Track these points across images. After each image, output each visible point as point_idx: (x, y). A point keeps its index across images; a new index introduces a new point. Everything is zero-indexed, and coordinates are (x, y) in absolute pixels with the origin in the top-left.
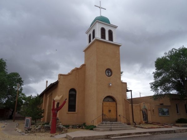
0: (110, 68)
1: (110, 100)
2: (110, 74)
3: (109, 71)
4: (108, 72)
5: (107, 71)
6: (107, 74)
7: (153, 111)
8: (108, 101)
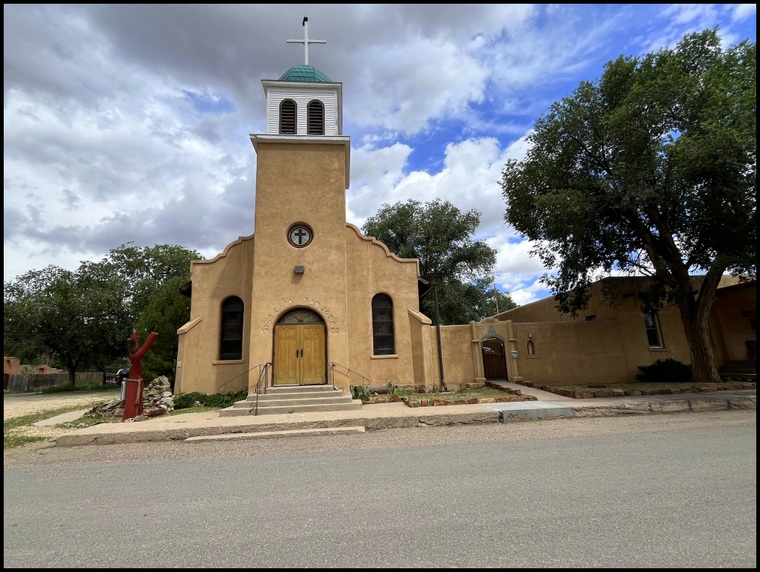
0: (304, 220)
1: (307, 318)
2: (306, 238)
3: (304, 231)
4: (300, 235)
5: (297, 232)
6: (296, 241)
7: (531, 342)
8: (301, 322)
